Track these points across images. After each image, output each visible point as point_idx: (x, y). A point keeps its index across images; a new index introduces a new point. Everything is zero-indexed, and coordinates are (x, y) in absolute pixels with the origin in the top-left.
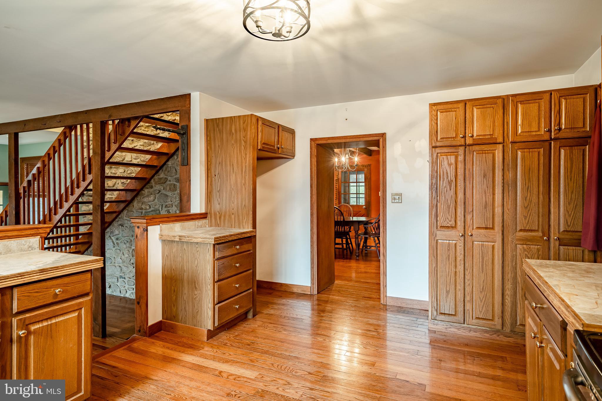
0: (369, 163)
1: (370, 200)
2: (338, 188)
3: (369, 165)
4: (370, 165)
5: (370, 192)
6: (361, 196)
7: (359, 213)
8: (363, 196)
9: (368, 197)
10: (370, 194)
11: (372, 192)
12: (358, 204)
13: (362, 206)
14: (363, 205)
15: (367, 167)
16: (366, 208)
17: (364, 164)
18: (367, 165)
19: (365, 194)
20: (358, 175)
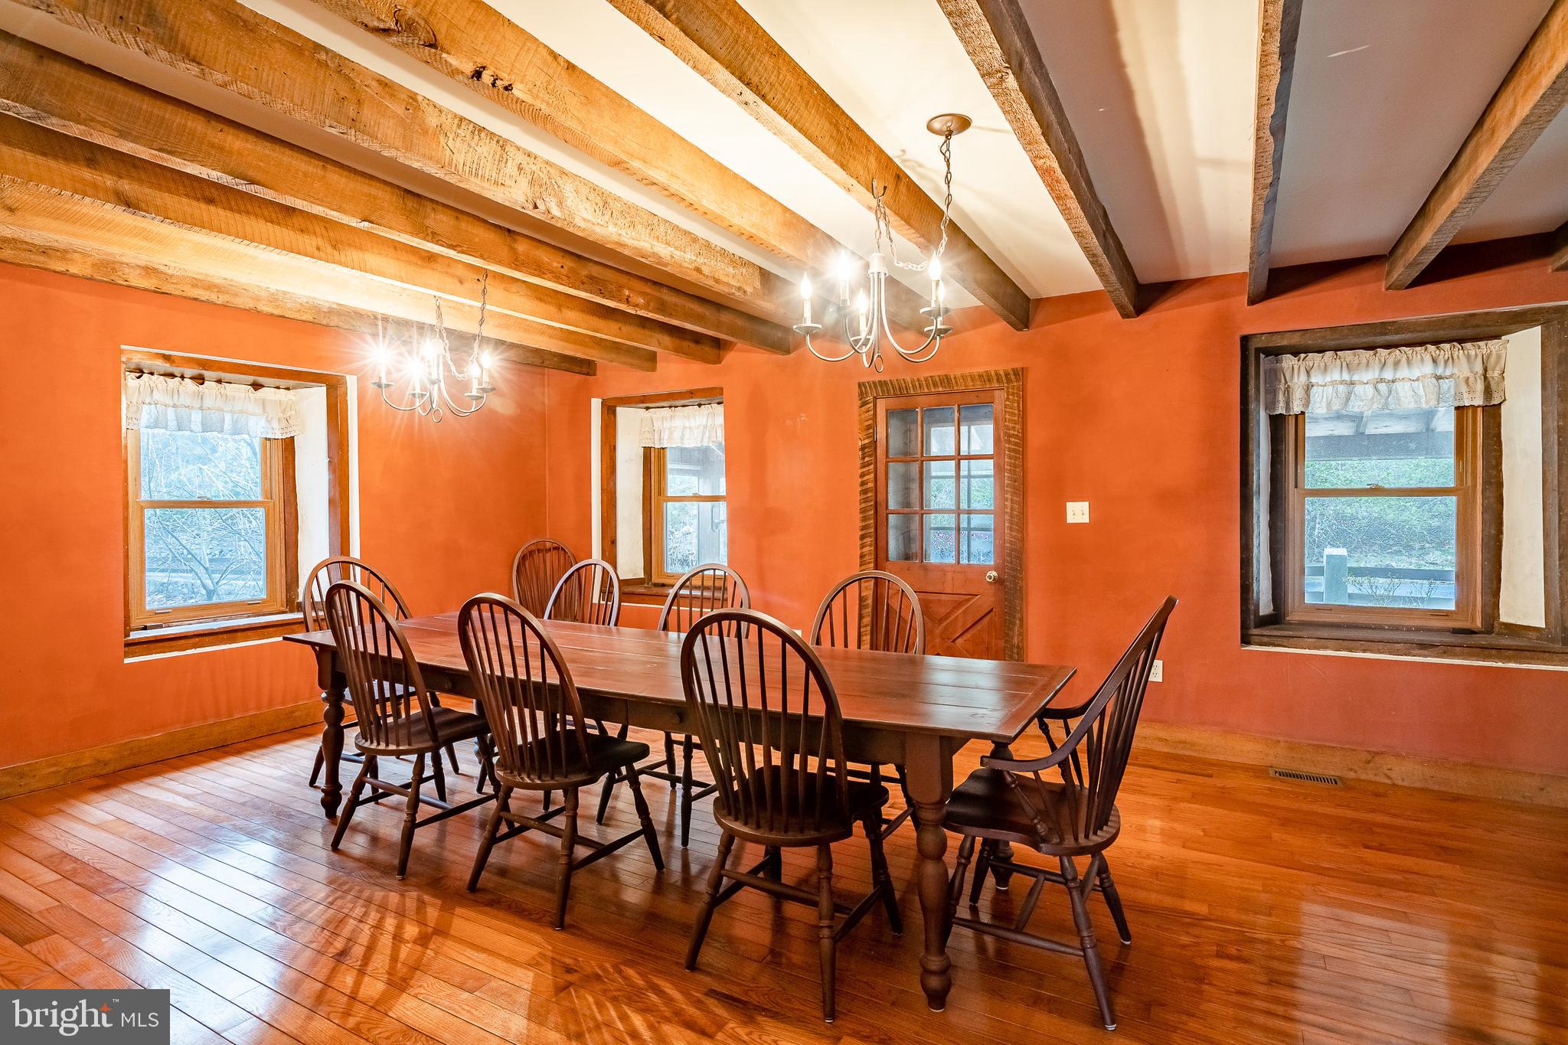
0: (1018, 365)
1: (1022, 540)
2: (871, 485)
3: (1016, 372)
4: (1020, 374)
5: (1023, 504)
6: (977, 520)
7: (968, 600)
8: (989, 521)
9: (1011, 529)
10: (1023, 513)
11: (1031, 500)
12: (964, 561)
13: (983, 570)
14: (990, 568)
15: (1009, 381)
16: (998, 581)
17: (991, 369)
18: (1007, 374)
19: (999, 513)
20: (964, 429)
